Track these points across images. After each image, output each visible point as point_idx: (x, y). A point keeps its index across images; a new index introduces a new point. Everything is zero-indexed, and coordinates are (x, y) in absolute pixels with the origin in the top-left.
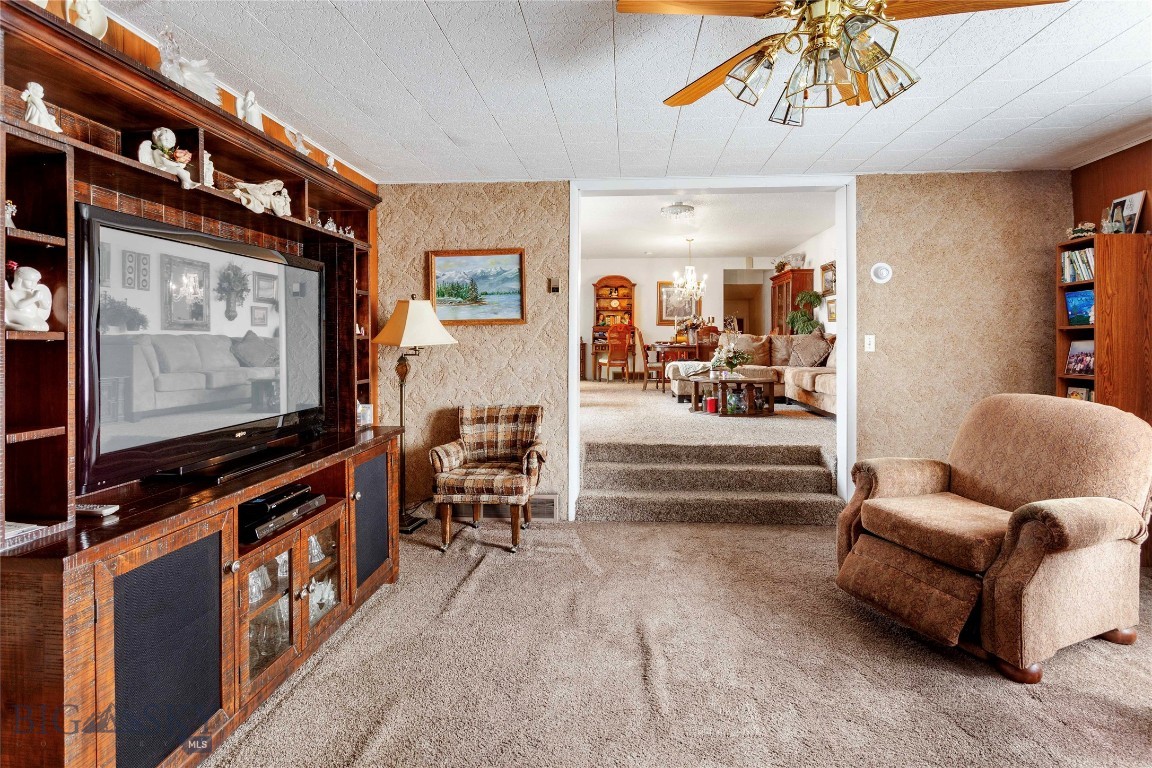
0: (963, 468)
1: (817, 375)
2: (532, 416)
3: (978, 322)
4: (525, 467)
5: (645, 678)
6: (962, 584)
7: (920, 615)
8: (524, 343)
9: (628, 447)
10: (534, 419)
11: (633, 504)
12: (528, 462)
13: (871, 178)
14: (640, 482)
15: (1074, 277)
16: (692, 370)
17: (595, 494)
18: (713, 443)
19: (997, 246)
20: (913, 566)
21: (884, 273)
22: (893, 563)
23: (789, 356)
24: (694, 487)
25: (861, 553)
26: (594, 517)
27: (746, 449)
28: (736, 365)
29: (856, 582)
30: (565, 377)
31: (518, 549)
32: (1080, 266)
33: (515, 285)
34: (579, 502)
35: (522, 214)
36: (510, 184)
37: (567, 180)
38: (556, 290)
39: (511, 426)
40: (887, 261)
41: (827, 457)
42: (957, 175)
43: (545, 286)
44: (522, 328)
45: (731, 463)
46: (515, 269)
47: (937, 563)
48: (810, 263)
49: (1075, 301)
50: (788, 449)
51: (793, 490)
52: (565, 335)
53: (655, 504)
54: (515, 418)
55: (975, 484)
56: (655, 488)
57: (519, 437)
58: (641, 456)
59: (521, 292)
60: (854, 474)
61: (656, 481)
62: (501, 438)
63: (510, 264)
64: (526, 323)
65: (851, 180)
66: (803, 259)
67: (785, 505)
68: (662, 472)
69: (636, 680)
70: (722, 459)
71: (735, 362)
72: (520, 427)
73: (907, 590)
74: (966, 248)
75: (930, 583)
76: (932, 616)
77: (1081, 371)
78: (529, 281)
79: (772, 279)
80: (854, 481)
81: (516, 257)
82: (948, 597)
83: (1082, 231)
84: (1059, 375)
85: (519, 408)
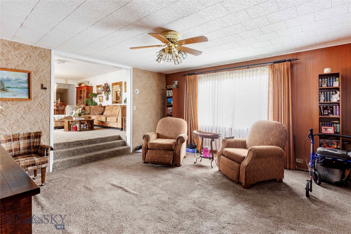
0: (160, 133)
1: (107, 117)
2: (38, 135)
3: (153, 103)
4: (45, 153)
5: (127, 191)
6: (171, 152)
7: (165, 161)
8: (29, 108)
9: (64, 144)
10: (40, 136)
11: (75, 160)
12: (47, 152)
13: (135, 68)
14: (73, 153)
15: (169, 95)
16: (60, 118)
17: (60, 160)
18: (92, 138)
19: (156, 88)
20: (162, 152)
21: (138, 92)
22: (158, 153)
23: (90, 112)
24: (91, 152)
25: (150, 153)
26: (60, 168)
27: (102, 138)
28: (81, 115)
29: (150, 159)
30: (48, 120)
31: (45, 184)
32: (170, 93)
33: (26, 85)
34: (54, 164)
35: (29, 58)
36: (23, 44)
37: (50, 49)
38: (45, 88)
39: (27, 141)
40: (138, 89)
41: (122, 137)
42: (150, 71)
43: (40, 87)
44: (29, 103)
45: (98, 143)
46: (26, 79)
47: (166, 150)
48: (91, 84)
49: (169, 100)
50: (112, 137)
51: (117, 147)
52: (49, 105)
53: (82, 159)
54: (29, 137)
55: (163, 136)
56: (78, 154)
57: (32, 144)
58: (69, 146)
59: (29, 88)
60: (143, 138)
61: (79, 152)
62: (22, 146)
63: (23, 77)
64: (31, 100)
65: (132, 68)
66: (89, 83)
67: (117, 151)
68: (80, 149)
69: (125, 193)
70: (95, 143)
71: (82, 114)
72: (32, 140)
73: (162, 157)
74: (151, 87)
75: (166, 154)
76: (168, 160)
77: (170, 113)
78: (32, 83)
79: (76, 88)
80: (144, 139)
81: (26, 74)
82: (169, 156)
83: (170, 87)
84: (166, 114)
85: (30, 133)
